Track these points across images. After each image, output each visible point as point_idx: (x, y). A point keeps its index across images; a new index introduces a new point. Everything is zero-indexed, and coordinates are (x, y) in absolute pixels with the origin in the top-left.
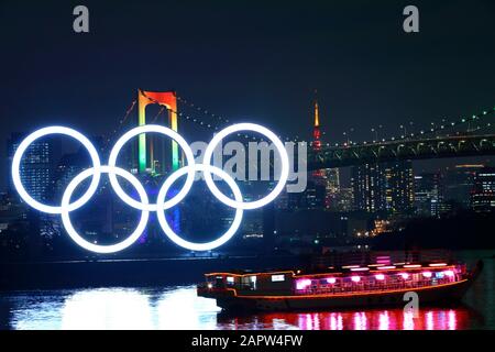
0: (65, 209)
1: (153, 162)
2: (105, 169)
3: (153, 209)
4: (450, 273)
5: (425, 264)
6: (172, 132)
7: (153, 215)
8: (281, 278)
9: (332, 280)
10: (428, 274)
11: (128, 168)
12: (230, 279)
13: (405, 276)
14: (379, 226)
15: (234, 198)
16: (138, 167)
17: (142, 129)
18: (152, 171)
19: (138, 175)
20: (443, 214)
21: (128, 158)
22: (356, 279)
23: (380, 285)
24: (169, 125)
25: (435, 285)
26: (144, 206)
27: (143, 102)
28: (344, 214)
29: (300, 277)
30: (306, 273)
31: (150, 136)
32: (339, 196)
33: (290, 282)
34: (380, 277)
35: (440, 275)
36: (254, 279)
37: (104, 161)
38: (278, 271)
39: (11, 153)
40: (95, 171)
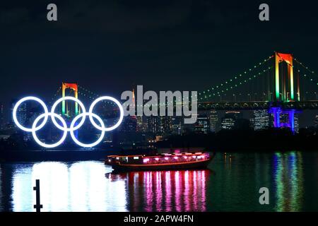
0: (33, 130)
1: (68, 112)
2: (50, 114)
3: (69, 130)
4: (203, 157)
5: (193, 153)
6: (76, 99)
7: (69, 133)
8: (137, 158)
9: (157, 159)
10: (194, 157)
11: (58, 113)
12: (118, 158)
13: (186, 157)
14: (158, 138)
15: (101, 126)
16: (62, 113)
17: (64, 99)
18: (67, 115)
19: (62, 116)
20: (183, 134)
21: (58, 110)
22: (167, 159)
23: (176, 161)
24: (74, 96)
25: (197, 161)
26: (65, 129)
27: (64, 87)
28: (144, 133)
29: (145, 158)
30: (147, 156)
31: (66, 101)
32: (142, 126)
33: (141, 159)
34: (176, 158)
35: (199, 157)
36: (127, 158)
37: (49, 110)
38: (136, 155)
39: (12, 107)
40: (46, 115)
